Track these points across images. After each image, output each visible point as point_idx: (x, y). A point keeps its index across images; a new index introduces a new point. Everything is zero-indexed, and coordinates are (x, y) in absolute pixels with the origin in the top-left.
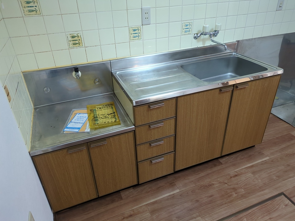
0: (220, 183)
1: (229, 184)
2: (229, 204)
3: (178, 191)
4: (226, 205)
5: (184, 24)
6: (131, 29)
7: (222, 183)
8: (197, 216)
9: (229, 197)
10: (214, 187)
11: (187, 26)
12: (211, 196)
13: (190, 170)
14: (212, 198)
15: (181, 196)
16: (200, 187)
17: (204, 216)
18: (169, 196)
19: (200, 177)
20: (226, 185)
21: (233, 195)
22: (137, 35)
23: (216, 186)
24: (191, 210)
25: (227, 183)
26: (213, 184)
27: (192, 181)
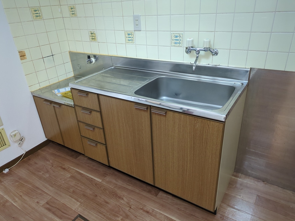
0: (128, 203)
1: (131, 210)
2: (105, 218)
3: (100, 181)
4: (103, 217)
5: (173, 35)
6: (126, 33)
7: (129, 204)
8: (80, 202)
9: (114, 215)
10: (119, 201)
11: (176, 37)
12: (107, 203)
13: (129, 178)
14: (105, 203)
15: (96, 184)
16: (113, 192)
17: (83, 206)
18: (92, 178)
19: (125, 187)
20: (128, 209)
21: (118, 217)
22: (131, 39)
23: (122, 201)
24: (84, 195)
25: (132, 209)
26: (123, 199)
27: (116, 185)
